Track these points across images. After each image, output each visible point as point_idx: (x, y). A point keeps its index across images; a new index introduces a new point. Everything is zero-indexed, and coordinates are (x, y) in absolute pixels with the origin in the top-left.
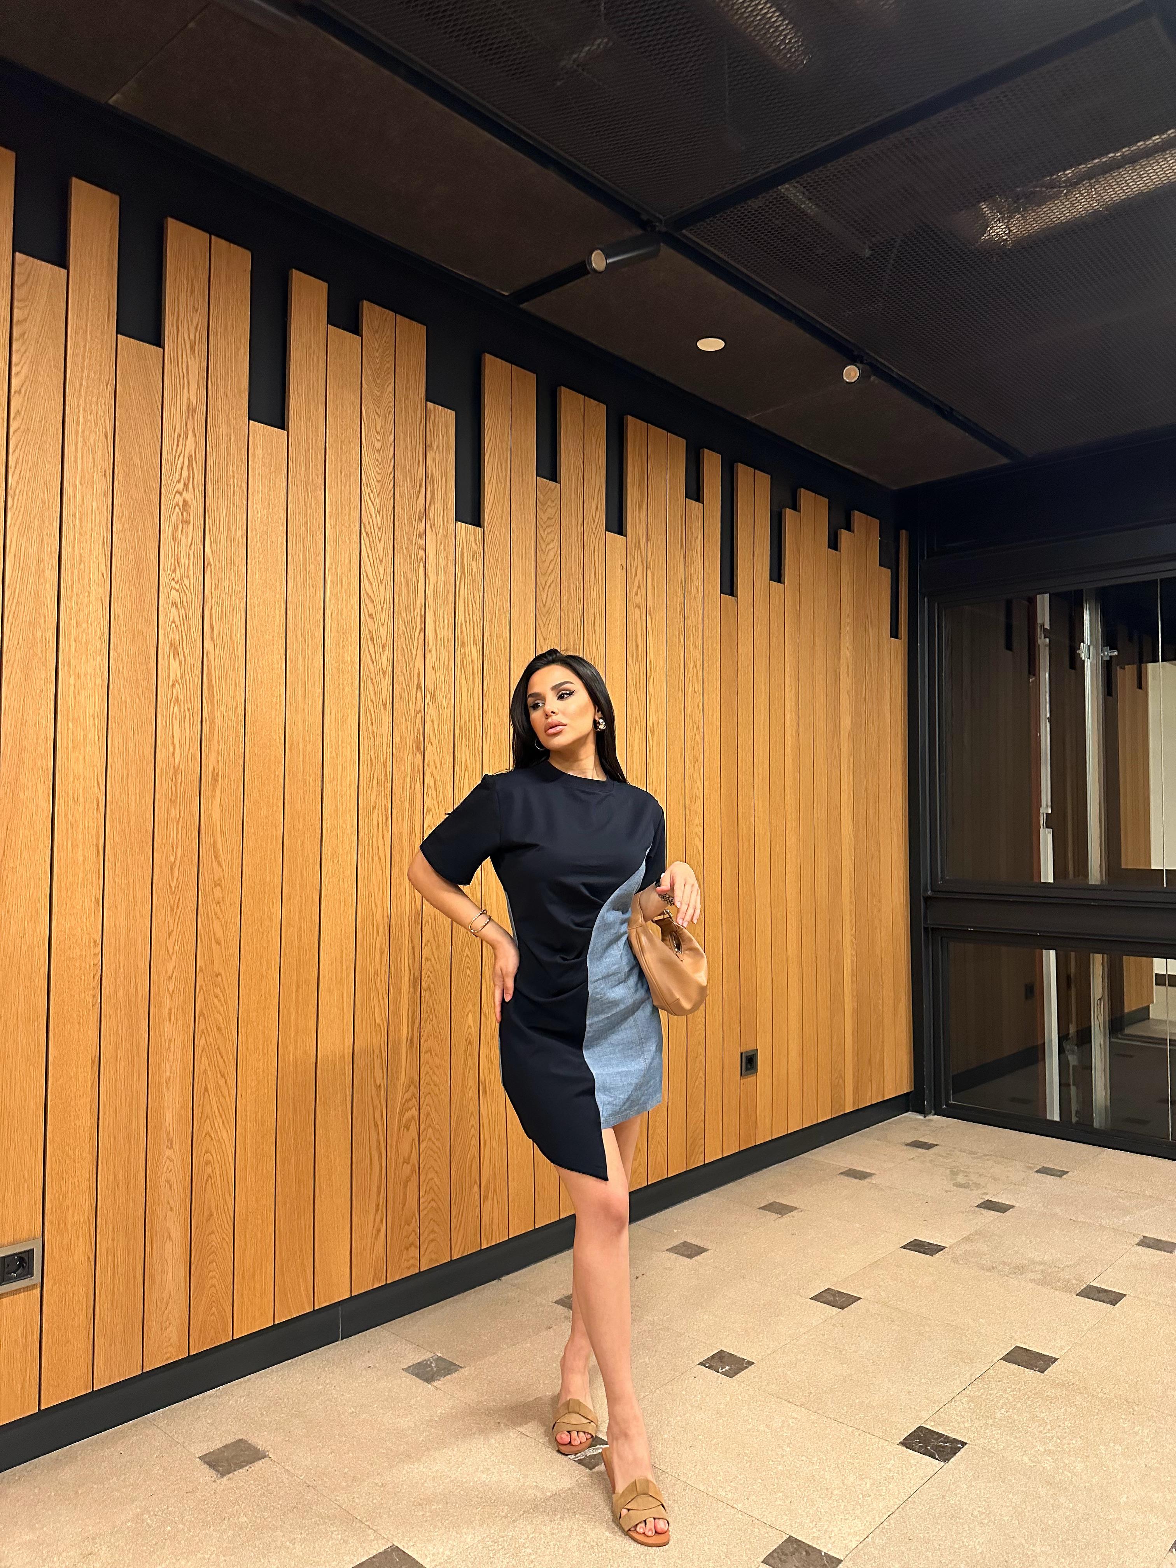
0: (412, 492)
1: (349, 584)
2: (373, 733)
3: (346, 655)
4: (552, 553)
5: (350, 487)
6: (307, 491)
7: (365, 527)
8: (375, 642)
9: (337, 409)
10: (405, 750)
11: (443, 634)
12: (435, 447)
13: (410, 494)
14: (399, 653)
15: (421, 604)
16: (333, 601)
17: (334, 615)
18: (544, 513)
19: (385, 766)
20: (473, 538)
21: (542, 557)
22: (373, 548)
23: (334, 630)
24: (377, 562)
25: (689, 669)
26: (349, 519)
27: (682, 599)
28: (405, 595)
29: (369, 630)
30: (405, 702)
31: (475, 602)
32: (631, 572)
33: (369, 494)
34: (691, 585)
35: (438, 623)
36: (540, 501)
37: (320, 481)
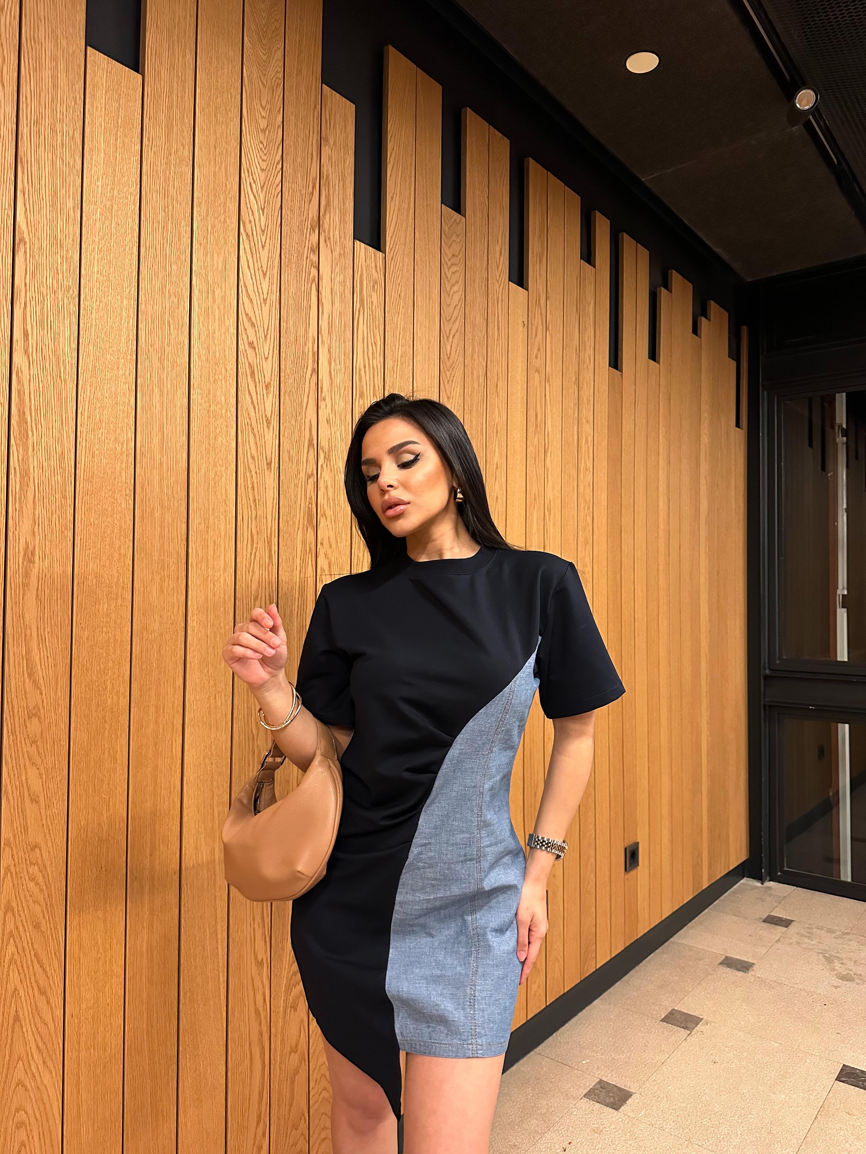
0: (303, 192)
1: (224, 298)
2: (255, 501)
3: (219, 393)
4: (456, 297)
5: (226, 169)
6: (168, 163)
7: (244, 226)
8: (257, 380)
9: (210, 63)
10: (294, 523)
11: (338, 379)
12: (331, 142)
13: (301, 195)
14: (287, 397)
15: (313, 337)
16: (201, 319)
17: (203, 338)
18: (449, 248)
19: (269, 543)
20: (373, 265)
21: (447, 300)
22: (255, 256)
23: (203, 358)
24: (259, 275)
25: (581, 443)
26: (225, 211)
27: (577, 368)
28: (294, 324)
29: (249, 364)
30: (295, 462)
31: (375, 344)
32: (532, 333)
33: (250, 184)
34: (584, 355)
35: (333, 364)
36: (445, 234)
37: (187, 153)
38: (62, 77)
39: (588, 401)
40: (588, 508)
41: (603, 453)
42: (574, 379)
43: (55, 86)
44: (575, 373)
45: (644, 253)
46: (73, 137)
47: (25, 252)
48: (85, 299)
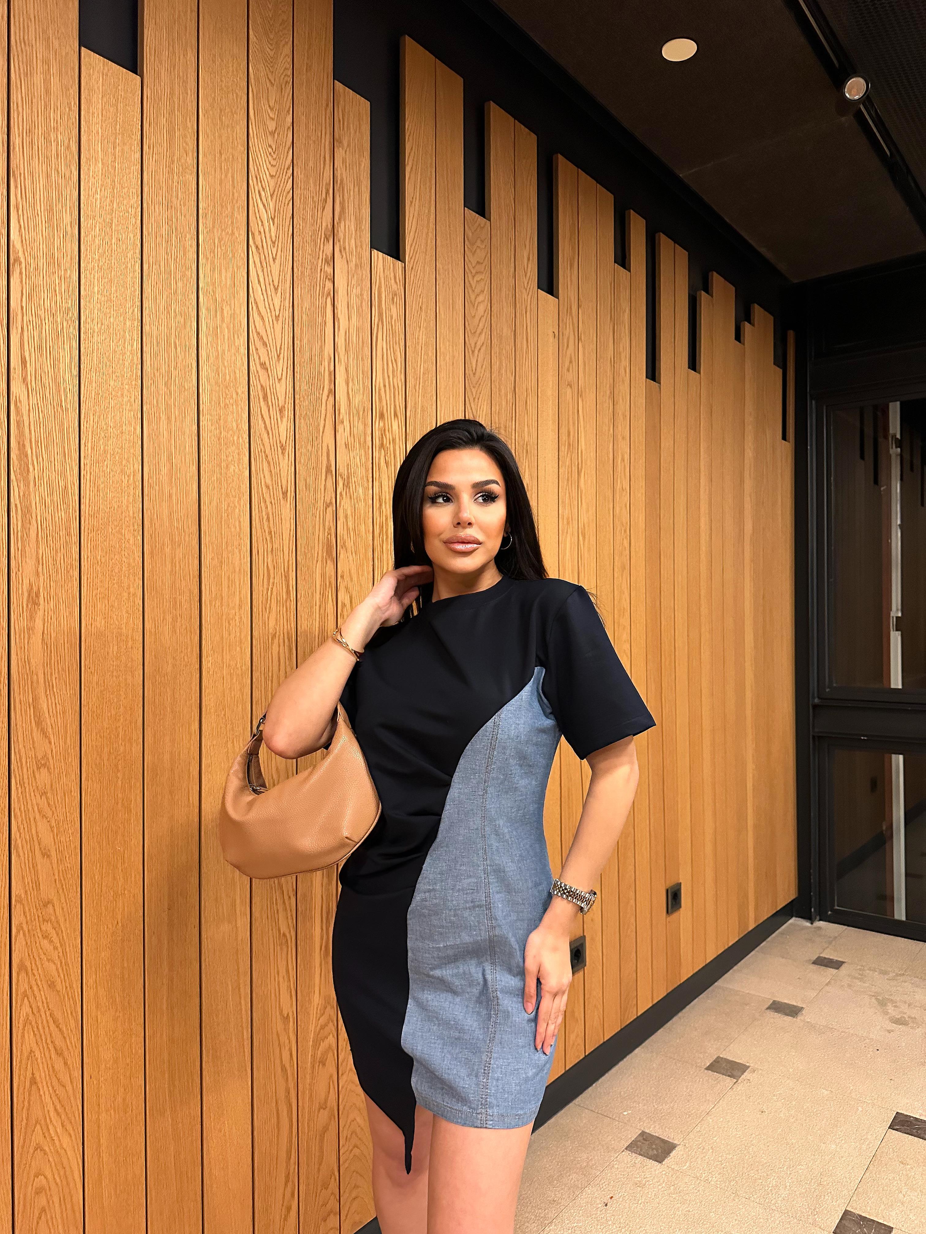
0: (316, 199)
1: (233, 316)
2: (270, 533)
3: (230, 418)
5: (233, 177)
6: (171, 172)
7: (254, 238)
8: (270, 404)
9: (214, 62)
10: (312, 555)
11: (357, 400)
12: (345, 144)
13: (314, 202)
14: (302, 421)
15: (329, 356)
16: (210, 339)
17: (212, 359)
18: (473, 254)
19: (287, 577)
20: (392, 275)
21: (471, 311)
22: (265, 269)
23: (213, 381)
24: (270, 290)
25: (617, 462)
26: (232, 223)
27: (612, 381)
28: (309, 341)
29: (262, 386)
30: (312, 490)
31: (396, 360)
32: (563, 343)
33: (259, 192)
34: (619, 365)
35: (351, 384)
36: (468, 239)
37: (191, 160)
38: (55, 82)
39: (624, 416)
40: (625, 531)
41: (640, 472)
42: (608, 392)
43: (48, 92)
44: (610, 386)
45: (683, 255)
46: (68, 147)
47: (21, 273)
48: (85, 322)
